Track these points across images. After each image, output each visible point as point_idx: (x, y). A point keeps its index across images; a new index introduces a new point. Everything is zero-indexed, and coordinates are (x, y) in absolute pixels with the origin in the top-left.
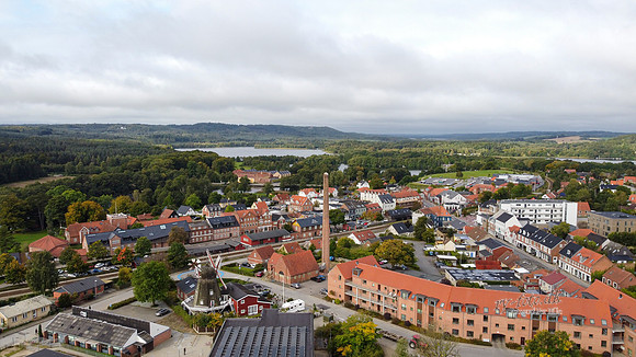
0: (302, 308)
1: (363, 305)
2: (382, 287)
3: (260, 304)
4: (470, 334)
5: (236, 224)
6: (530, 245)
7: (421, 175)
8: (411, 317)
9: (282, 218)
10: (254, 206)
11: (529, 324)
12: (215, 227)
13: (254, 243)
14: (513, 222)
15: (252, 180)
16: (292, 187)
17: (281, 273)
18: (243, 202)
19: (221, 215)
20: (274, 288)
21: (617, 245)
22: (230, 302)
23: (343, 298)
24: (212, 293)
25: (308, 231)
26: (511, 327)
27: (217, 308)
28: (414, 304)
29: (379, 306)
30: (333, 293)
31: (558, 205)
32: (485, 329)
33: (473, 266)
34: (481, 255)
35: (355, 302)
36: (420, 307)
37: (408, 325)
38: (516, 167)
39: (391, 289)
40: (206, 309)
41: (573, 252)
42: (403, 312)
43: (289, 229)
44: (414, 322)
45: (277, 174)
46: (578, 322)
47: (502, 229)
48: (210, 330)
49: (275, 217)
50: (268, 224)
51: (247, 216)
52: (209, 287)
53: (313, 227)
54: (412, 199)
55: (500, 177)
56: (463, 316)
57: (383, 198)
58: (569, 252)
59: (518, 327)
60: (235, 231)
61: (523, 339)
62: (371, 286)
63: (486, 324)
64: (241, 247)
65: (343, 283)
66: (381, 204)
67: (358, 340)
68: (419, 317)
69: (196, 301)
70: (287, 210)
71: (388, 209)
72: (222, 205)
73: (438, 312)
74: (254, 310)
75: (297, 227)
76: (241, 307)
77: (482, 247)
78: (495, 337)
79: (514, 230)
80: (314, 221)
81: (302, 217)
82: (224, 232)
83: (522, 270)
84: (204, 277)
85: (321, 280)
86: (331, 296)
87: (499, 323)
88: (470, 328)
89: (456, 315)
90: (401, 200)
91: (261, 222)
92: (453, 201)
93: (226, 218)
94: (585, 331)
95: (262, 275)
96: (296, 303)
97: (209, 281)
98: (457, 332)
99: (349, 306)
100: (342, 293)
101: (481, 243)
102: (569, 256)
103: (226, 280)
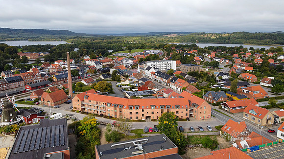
0: (60, 117)
1: (90, 112)
2: (98, 102)
3: (38, 118)
4: (137, 117)
5: (21, 80)
6: (159, 79)
7: (113, 52)
8: (112, 114)
9: (46, 75)
10: (31, 70)
11: (159, 110)
12: (10, 82)
13: (33, 88)
14: (152, 70)
15: (29, 57)
16: (50, 60)
17: (48, 101)
18: (25, 68)
19: (13, 76)
20: (45, 109)
21: (191, 76)
22: (22, 118)
23: (80, 110)
24: (11, 115)
25: (61, 80)
26: (153, 113)
27: (15, 122)
28: (113, 108)
29: (97, 111)
30: (75, 108)
31: (169, 62)
32: (143, 115)
33: (137, 89)
34: (140, 85)
35: (86, 110)
36: (115, 109)
37: (111, 117)
38: (153, 47)
39: (102, 103)
40: (8, 123)
41: (175, 81)
42: (108, 112)
43: (51, 80)
44: (114, 116)
45: (42, 54)
46: (178, 107)
47: (148, 73)
48: (13, 133)
49: (43, 75)
50: (39, 79)
51: (27, 76)
52: (9, 112)
53: (63, 78)
54: (109, 63)
55: (147, 52)
56: (134, 111)
57: (96, 63)
58: (174, 81)
59: (155, 112)
60: (22, 83)
61: (157, 117)
62: (93, 103)
63: (143, 113)
64: (25, 91)
65: (80, 102)
66: (96, 66)
67: (89, 127)
68: (116, 113)
69: (2, 120)
70: (49, 71)
71: (99, 68)
72: (12, 71)
73: (123, 110)
74: (36, 121)
75: (55, 79)
76: (28, 120)
77: (140, 82)
78: (147, 117)
79: (153, 73)
80: (64, 76)
81: (57, 74)
82: (16, 84)
83: (156, 90)
84: (5, 108)
85: (69, 103)
86: (75, 110)
87: (148, 112)
88: (137, 115)
89: (131, 111)
90: (105, 64)
91: (36, 78)
92: (127, 63)
93: (16, 77)
94: (180, 110)
95: (38, 104)
96: (58, 114)
97: (9, 109)
98: (131, 118)
99: (84, 113)
100: (80, 108)
101: (140, 80)
102: (174, 82)
103: (18, 108)
